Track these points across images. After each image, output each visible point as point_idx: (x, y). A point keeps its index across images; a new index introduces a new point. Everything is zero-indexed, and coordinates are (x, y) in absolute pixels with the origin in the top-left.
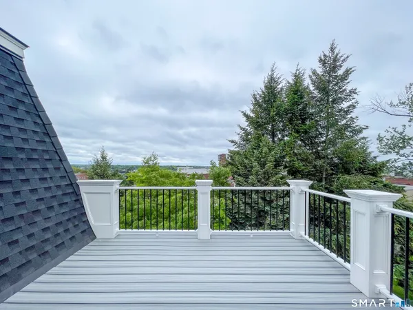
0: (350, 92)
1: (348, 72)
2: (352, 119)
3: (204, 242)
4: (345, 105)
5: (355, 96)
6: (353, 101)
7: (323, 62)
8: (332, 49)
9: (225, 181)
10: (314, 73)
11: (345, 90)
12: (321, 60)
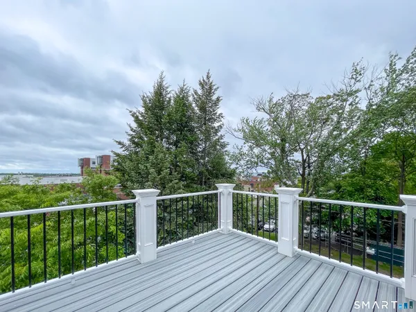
0: (219, 115)
1: (218, 99)
2: (222, 137)
3: (152, 265)
4: (216, 125)
5: (222, 119)
6: (221, 123)
7: (202, 85)
8: (208, 77)
9: (109, 191)
10: (195, 93)
11: (216, 113)
12: (201, 84)
